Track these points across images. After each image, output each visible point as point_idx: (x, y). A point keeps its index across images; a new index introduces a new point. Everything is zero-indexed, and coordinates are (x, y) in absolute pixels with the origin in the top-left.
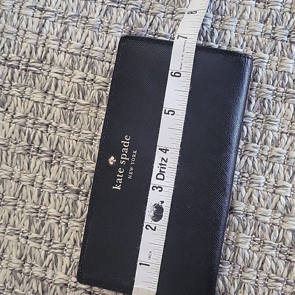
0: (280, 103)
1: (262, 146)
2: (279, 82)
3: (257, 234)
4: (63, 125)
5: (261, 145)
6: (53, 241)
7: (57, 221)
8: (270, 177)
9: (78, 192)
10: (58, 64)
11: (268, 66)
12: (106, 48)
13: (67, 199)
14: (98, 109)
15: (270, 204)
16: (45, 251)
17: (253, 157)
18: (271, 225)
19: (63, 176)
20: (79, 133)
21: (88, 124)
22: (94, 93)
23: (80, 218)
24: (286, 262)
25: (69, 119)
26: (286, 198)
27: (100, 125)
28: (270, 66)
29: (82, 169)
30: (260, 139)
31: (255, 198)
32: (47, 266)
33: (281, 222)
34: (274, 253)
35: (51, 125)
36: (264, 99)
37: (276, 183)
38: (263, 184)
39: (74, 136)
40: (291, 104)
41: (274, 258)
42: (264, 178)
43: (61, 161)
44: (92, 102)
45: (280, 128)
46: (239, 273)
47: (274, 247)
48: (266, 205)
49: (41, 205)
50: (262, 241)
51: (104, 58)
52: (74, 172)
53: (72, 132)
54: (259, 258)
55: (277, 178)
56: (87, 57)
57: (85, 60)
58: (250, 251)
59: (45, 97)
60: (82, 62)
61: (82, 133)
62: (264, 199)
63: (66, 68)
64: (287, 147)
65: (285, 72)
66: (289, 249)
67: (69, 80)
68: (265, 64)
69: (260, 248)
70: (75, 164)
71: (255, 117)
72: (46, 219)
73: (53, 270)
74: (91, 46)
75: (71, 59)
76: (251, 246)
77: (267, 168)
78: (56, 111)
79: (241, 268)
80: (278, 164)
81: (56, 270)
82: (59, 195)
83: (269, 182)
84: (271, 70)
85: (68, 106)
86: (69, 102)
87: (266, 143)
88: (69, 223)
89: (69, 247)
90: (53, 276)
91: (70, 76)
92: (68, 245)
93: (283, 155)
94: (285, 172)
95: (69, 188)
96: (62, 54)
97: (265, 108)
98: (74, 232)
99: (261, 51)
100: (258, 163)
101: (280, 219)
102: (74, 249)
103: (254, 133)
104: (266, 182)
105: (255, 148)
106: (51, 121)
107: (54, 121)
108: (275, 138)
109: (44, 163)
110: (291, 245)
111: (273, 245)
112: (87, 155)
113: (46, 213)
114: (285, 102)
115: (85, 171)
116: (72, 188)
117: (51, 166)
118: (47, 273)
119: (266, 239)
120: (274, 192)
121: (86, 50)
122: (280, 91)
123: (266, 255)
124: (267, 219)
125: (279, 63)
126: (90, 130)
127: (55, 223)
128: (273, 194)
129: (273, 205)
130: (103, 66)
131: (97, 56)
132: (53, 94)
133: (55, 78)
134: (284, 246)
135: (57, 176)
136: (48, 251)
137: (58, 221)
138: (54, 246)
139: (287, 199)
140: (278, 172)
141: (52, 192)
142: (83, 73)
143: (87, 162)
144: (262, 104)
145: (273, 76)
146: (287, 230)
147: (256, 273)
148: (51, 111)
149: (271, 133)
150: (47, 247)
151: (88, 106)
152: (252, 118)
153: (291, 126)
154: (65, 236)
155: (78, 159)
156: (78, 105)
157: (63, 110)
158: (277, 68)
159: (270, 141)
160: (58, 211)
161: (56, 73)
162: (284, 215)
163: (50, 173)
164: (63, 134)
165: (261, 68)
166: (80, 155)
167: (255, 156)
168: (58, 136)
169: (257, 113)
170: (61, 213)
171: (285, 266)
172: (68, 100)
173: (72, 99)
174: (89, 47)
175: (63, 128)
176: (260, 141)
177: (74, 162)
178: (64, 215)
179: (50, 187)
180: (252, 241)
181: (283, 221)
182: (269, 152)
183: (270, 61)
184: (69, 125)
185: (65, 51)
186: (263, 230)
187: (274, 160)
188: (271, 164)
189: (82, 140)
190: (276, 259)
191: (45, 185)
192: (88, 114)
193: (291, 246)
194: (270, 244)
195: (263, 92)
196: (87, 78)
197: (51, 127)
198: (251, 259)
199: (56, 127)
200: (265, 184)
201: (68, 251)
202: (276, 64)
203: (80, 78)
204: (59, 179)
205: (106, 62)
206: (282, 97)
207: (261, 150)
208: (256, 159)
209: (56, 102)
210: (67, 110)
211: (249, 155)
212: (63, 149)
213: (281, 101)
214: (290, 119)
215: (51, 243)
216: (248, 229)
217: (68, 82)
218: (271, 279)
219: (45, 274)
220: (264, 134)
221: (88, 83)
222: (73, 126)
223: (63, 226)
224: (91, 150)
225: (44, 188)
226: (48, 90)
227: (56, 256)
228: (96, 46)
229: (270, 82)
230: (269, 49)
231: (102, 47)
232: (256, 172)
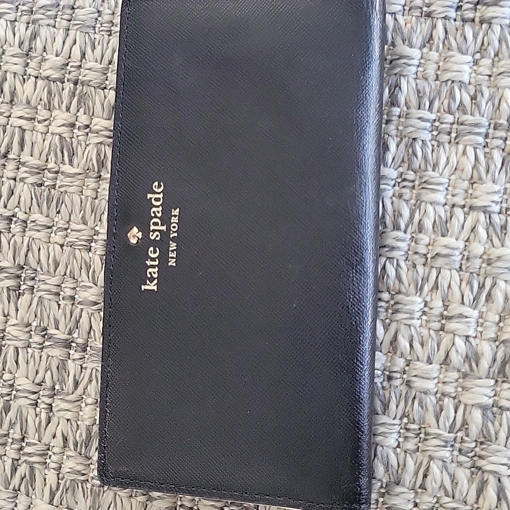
0: (447, 145)
1: (413, 235)
2: (442, 103)
3: (411, 416)
4: (36, 216)
5: (413, 233)
6: (26, 440)
7: (31, 402)
8: (433, 297)
9: (68, 344)
10: (24, 101)
11: (419, 73)
12: (110, 64)
13: (47, 358)
14: (99, 181)
15: (434, 354)
16: (13, 459)
17: (397, 260)
18: (438, 395)
19: (39, 315)
20: (66, 229)
21: (80, 212)
22: (89, 152)
23: (73, 393)
24: (473, 473)
25: (47, 204)
26: (466, 339)
27: (103, 213)
28: (423, 71)
29: (75, 298)
30: (408, 221)
31: (404, 343)
32: (17, 488)
33: (460, 389)
34: (448, 454)
35: (16, 217)
36: (414, 139)
37: (446, 310)
38: (420, 314)
39: (56, 236)
40: (468, 147)
41: (448, 465)
42: (420, 300)
43: (36, 286)
44: (88, 170)
45: (449, 197)
46: (380, 497)
47: (446, 442)
48: (426, 355)
49: (3, 372)
50: (423, 430)
51: (107, 82)
52: (59, 305)
53: (54, 228)
54: (417, 465)
55: (447, 300)
56: (76, 83)
57: (72, 89)
58: (398, 450)
59: (4, 165)
60: (66, 94)
61: (72, 230)
62: (422, 345)
63: (39, 107)
64: (464, 235)
65: (453, 82)
66: (479, 444)
67: (43, 130)
68: (414, 69)
69: (420, 445)
70: (61, 291)
71: (397, 178)
72: (13, 398)
73: (28, 496)
74: (81, 61)
75: (46, 90)
76: (401, 440)
77: (425, 279)
78: (23, 191)
79: (382, 487)
80: (446, 271)
81: (33, 497)
82: (34, 351)
83: (431, 309)
84: (426, 79)
85: (44, 179)
86: (46, 171)
87: (421, 228)
88: (53, 405)
89: (56, 450)
90: (30, 507)
91: (47, 123)
92: (54, 446)
93: (457, 253)
94: (462, 286)
95: (51, 337)
96: (30, 80)
97: (417, 158)
98: (63, 422)
99: (404, 44)
100: (408, 270)
101: (456, 384)
102: (64, 455)
103: (396, 210)
104: (426, 309)
105: (399, 240)
106: (17, 210)
107: (21, 210)
108: (440, 217)
109: (5, 290)
110: (481, 436)
111: (443, 437)
112: (82, 272)
113: (12, 386)
114: (457, 143)
115: (78, 304)
116: (54, 336)
117: (19, 295)
118: (17, 501)
119: (430, 427)
120: (442, 329)
121: (73, 69)
122: (446, 121)
123: (431, 458)
124: (431, 385)
125: (441, 64)
126: (85, 223)
127: (28, 406)
128: (441, 332)
129: (442, 355)
130: (105, 97)
131: (92, 80)
132: (18, 157)
133: (20, 127)
134: (466, 438)
135: (28, 314)
136: (17, 460)
137: (35, 402)
138: (28, 450)
139: (468, 341)
140: (449, 286)
141: (21, 346)
142: (69, 114)
143: (81, 285)
144: (410, 151)
145: (430, 93)
146: (473, 405)
147: (412, 496)
148: (14, 192)
149: (430, 209)
150: (15, 451)
151: (80, 177)
152: (392, 180)
153: (470, 191)
154: (46, 431)
155: (65, 280)
156: (63, 177)
157: (36, 187)
158: (437, 75)
159: (428, 224)
160: (33, 382)
161: (20, 117)
162: (465, 376)
163: (17, 310)
164: (37, 235)
165: (405, 79)
166: (68, 273)
167: (401, 257)
168: (28, 239)
169: (401, 169)
170: (40, 385)
171: (471, 481)
172: (44, 168)
173: (51, 165)
174: (79, 64)
175: (36, 222)
176: (410, 226)
177: (59, 286)
178: (44, 390)
179: (16, 337)
180: (402, 431)
181: (463, 388)
182: (430, 248)
183: (422, 61)
184: (47, 216)
185: (36, 75)
186: (422, 408)
187: (440, 262)
188: (434, 273)
189: (71, 244)
190: (452, 467)
191: (8, 333)
192: (82, 192)
193: (482, 439)
194: (437, 436)
195: (411, 126)
196: (77, 123)
197: (16, 222)
198: (401, 467)
199: (25, 222)
200: (424, 313)
201: (54, 458)
202: (435, 66)
203: (63, 125)
204: (34, 320)
205: (110, 89)
206: (449, 134)
207: (413, 244)
208: (402, 264)
209: (23, 173)
210: (43, 188)
211: (389, 255)
212: (38, 263)
213: (450, 142)
214: (469, 177)
215: (24, 444)
216: (393, 406)
217: (42, 133)
218: (443, 507)
219: (14, 504)
220: (418, 210)
221: (80, 133)
222: (56, 217)
223: (42, 410)
224: (88, 261)
225: (7, 339)
226: (9, 151)
227: (32, 469)
228: (90, 61)
229: (425, 104)
230: (420, 38)
231: (101, 62)
232: (404, 290)
